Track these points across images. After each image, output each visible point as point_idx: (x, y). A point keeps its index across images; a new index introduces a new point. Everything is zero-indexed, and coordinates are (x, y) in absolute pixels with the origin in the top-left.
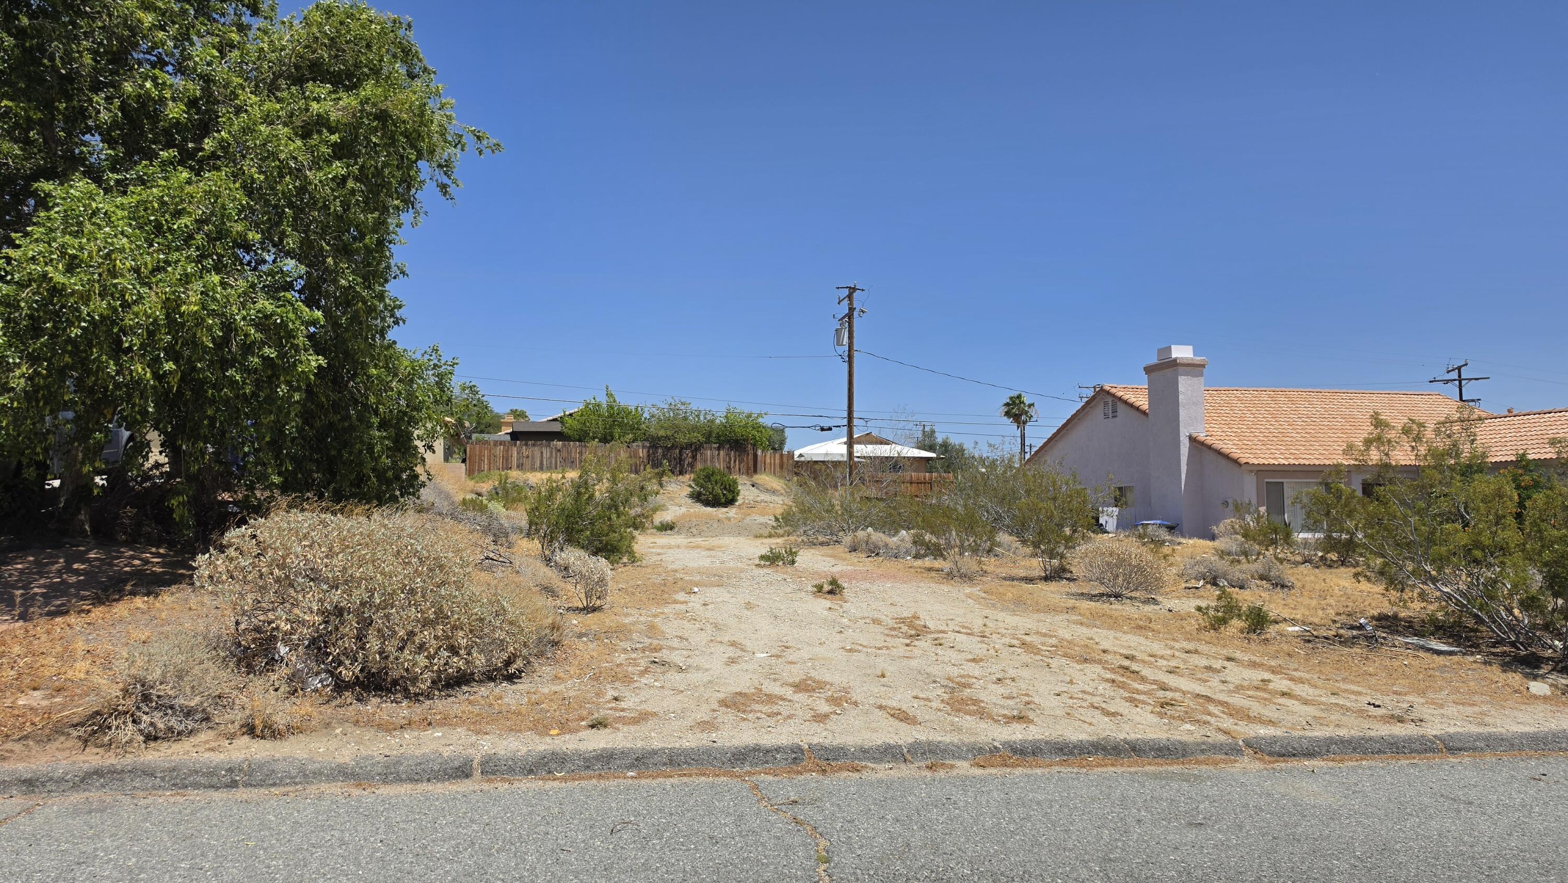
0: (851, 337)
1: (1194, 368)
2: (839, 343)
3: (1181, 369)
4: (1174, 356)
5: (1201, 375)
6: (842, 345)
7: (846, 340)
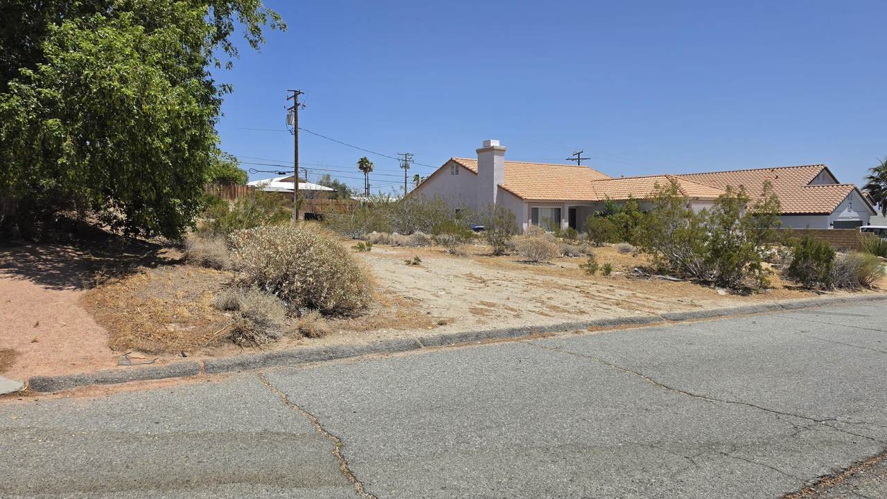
0: (296, 120)
1: (501, 152)
2: (289, 123)
3: (495, 152)
4: (492, 145)
5: (503, 155)
6: (291, 124)
7: (293, 121)
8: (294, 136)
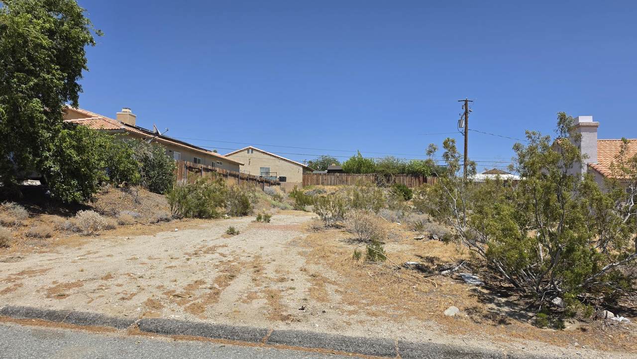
0: (466, 123)
1: (589, 128)
2: (460, 126)
4: (579, 122)
5: (596, 131)
7: (464, 125)
8: (464, 137)
